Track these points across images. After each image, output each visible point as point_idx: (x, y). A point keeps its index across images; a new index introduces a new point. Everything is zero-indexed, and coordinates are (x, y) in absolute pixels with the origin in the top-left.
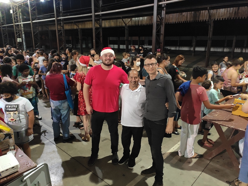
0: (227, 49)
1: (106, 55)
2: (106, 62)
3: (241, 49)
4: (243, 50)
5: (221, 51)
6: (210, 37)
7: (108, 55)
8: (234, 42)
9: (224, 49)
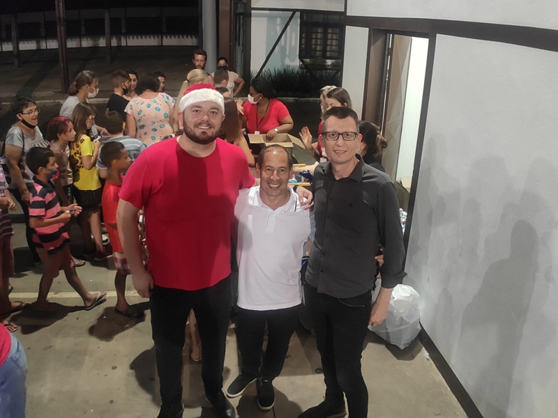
0: (87, 40)
1: (196, 108)
5: (75, 46)
9: (82, 42)
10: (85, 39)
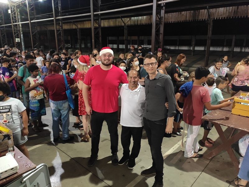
0: (226, 48)
1: (105, 55)
2: (105, 62)
3: (240, 48)
4: (242, 49)
5: (220, 50)
6: (210, 36)
7: (107, 55)
8: (234, 40)
9: (224, 49)
10: (225, 48)
